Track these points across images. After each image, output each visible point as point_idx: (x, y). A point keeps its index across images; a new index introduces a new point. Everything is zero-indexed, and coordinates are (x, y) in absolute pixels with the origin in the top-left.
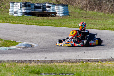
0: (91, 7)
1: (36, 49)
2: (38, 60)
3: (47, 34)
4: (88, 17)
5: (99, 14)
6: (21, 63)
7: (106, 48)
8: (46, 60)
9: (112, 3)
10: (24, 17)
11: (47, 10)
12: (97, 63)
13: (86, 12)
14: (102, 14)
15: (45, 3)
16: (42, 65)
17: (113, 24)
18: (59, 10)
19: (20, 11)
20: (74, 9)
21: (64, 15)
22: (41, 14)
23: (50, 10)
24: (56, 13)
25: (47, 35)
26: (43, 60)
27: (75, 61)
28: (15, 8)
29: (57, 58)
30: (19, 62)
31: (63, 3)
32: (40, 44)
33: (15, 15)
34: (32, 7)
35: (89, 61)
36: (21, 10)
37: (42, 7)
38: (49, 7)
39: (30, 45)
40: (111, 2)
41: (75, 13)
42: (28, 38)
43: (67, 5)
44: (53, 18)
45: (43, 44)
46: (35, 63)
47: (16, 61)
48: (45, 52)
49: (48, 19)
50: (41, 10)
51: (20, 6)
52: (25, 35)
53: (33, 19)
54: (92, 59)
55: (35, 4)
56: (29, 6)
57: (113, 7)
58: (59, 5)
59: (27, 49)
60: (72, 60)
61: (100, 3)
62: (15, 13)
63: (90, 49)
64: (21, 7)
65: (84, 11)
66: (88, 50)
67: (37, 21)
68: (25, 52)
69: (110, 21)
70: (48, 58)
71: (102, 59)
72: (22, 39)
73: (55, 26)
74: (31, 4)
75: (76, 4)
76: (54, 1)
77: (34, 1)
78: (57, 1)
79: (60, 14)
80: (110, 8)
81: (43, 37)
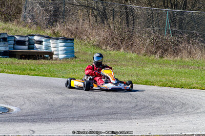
0: (115, 44)
1: (17, 116)
3: (37, 90)
5: (128, 56)
7: (140, 116)
9: (152, 37)
11: (37, 47)
13: (104, 53)
14: (134, 55)
15: (34, 35)
17: (153, 74)
18: (58, 48)
20: (84, 47)
21: (66, 57)
23: (42, 48)
24: (53, 54)
25: (35, 93)
29: (53, 133)
31: (64, 36)
32: (24, 107)
34: (10, 42)
37: (27, 43)
38: (40, 43)
39: (5, 108)
40: (150, 34)
41: (85, 53)
42: (2, 97)
43: (72, 40)
44: (46, 61)
45: (28, 107)
48: (32, 122)
49: (39, 64)
50: (26, 47)
53: (12, 63)
55: (16, 37)
56: (5, 40)
57: (153, 44)
58: (57, 39)
61: (130, 37)
63: (112, 118)
65: (103, 51)
66: (109, 119)
67: (18, 66)
69: (148, 69)
70: (36, 132)
73: (50, 75)
74: (8, 36)
75: (88, 38)
76: (49, 32)
77: (13, 32)
78: (54, 33)
79: (60, 55)
80: (148, 46)
81: (30, 95)
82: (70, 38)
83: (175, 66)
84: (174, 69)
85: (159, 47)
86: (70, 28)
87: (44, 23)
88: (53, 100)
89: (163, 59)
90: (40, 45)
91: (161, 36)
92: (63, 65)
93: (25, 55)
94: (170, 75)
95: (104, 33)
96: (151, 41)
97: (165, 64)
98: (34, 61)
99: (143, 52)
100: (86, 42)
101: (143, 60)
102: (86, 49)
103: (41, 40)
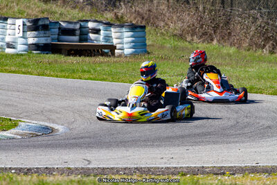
0: (205, 34)
1: (65, 139)
2: (69, 168)
3: (92, 101)
5: (225, 51)
6: (26, 174)
7: (243, 139)
8: (89, 169)
9: (259, 23)
10: (31, 55)
11: (93, 38)
12: (219, 177)
13: (190, 46)
14: (232, 50)
15: (87, 21)
16: (79, 182)
17: (260, 78)
18: (123, 40)
19: (21, 41)
20: (160, 38)
21: (135, 52)
22: (75, 48)
23: (99, 39)
24: (115, 48)
25: (90, 105)
26: (82, 168)
27: (163, 171)
28: (9, 32)
29: (117, 164)
30: (19, 171)
31: (131, 22)
32: (74, 126)
33: (8, 51)
34: (53, 30)
35: (199, 172)
36: (23, 37)
37: (78, 32)
38: (97, 31)
39: (47, 128)
40: (255, 19)
41: (162, 47)
42: (42, 111)
43: (144, 27)
44: (106, 59)
45: (80, 126)
46: (61, 174)
47: (13, 169)
48: (86, 147)
49: (94, 63)
50: (76, 38)
51: (21, 28)
52: (36, 102)
53: (56, 61)
54: (208, 167)
55: (62, 23)
56: (46, 28)
57: (260, 33)
58: (122, 26)
59: (40, 138)
60: (155, 168)
61: (227, 23)
62: (9, 46)
63: (203, 142)
64: (26, 29)
65: (187, 43)
66: (197, 143)
67: (65, 66)
68: (34, 146)
69: (253, 70)
70: (93, 162)
71: (232, 167)
72: (26, 112)
73: (111, 79)
74: (50, 22)
75: (167, 24)
76: (109, 16)
77: (57, 15)
78: (117, 17)
79: (125, 50)
80: (253, 36)
81: (82, 108)
82: (139, 24)
85: (269, 38)
86: (140, 10)
87: (102, 4)
89: (274, 55)
90: (96, 35)
91: (271, 22)
92: (130, 64)
93: (74, 50)
95: (188, 18)
96: (257, 29)
98: (87, 58)
99: (245, 45)
100: (163, 30)
101: (245, 57)
102: (164, 41)
103: (98, 28)
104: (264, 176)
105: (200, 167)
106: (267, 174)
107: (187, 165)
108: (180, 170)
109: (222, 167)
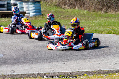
1: (1, 60)
2: (4, 75)
3: (15, 40)
4: (68, 17)
5: (82, 12)
7: (93, 57)
8: (14, 75)
12: (81, 77)
13: (64, 11)
14: (86, 12)
17: (100, 25)
18: (29, 9)
20: (48, 7)
21: (35, 14)
24: (25, 13)
25: (14, 42)
26: (10, 75)
27: (52, 75)
29: (28, 72)
32: (5, 53)
35: (71, 74)
37: (6, 6)
38: (16, 5)
43: (39, 2)
45: (9, 53)
48: (12, 64)
50: (5, 9)
54: (75, 72)
57: (100, 3)
58: (28, 2)
60: (48, 73)
63: (72, 59)
65: (62, 9)
66: (69, 60)
69: (97, 21)
70: (16, 71)
71: (87, 71)
79: (31, 14)
80: (96, 4)
81: (9, 44)
83: (117, 18)
84: (116, 21)
85: (104, 5)
88: (28, 48)
89: (107, 14)
92: (33, 21)
93: (4, 15)
94: (113, 25)
97: (109, 17)
99: (92, 9)
100: (49, 3)
101: (93, 15)
102: (50, 8)
103: (16, 3)
104: (104, 76)
105: (71, 72)
106: (106, 75)
107: (64, 71)
108: (61, 74)
109: (82, 72)
